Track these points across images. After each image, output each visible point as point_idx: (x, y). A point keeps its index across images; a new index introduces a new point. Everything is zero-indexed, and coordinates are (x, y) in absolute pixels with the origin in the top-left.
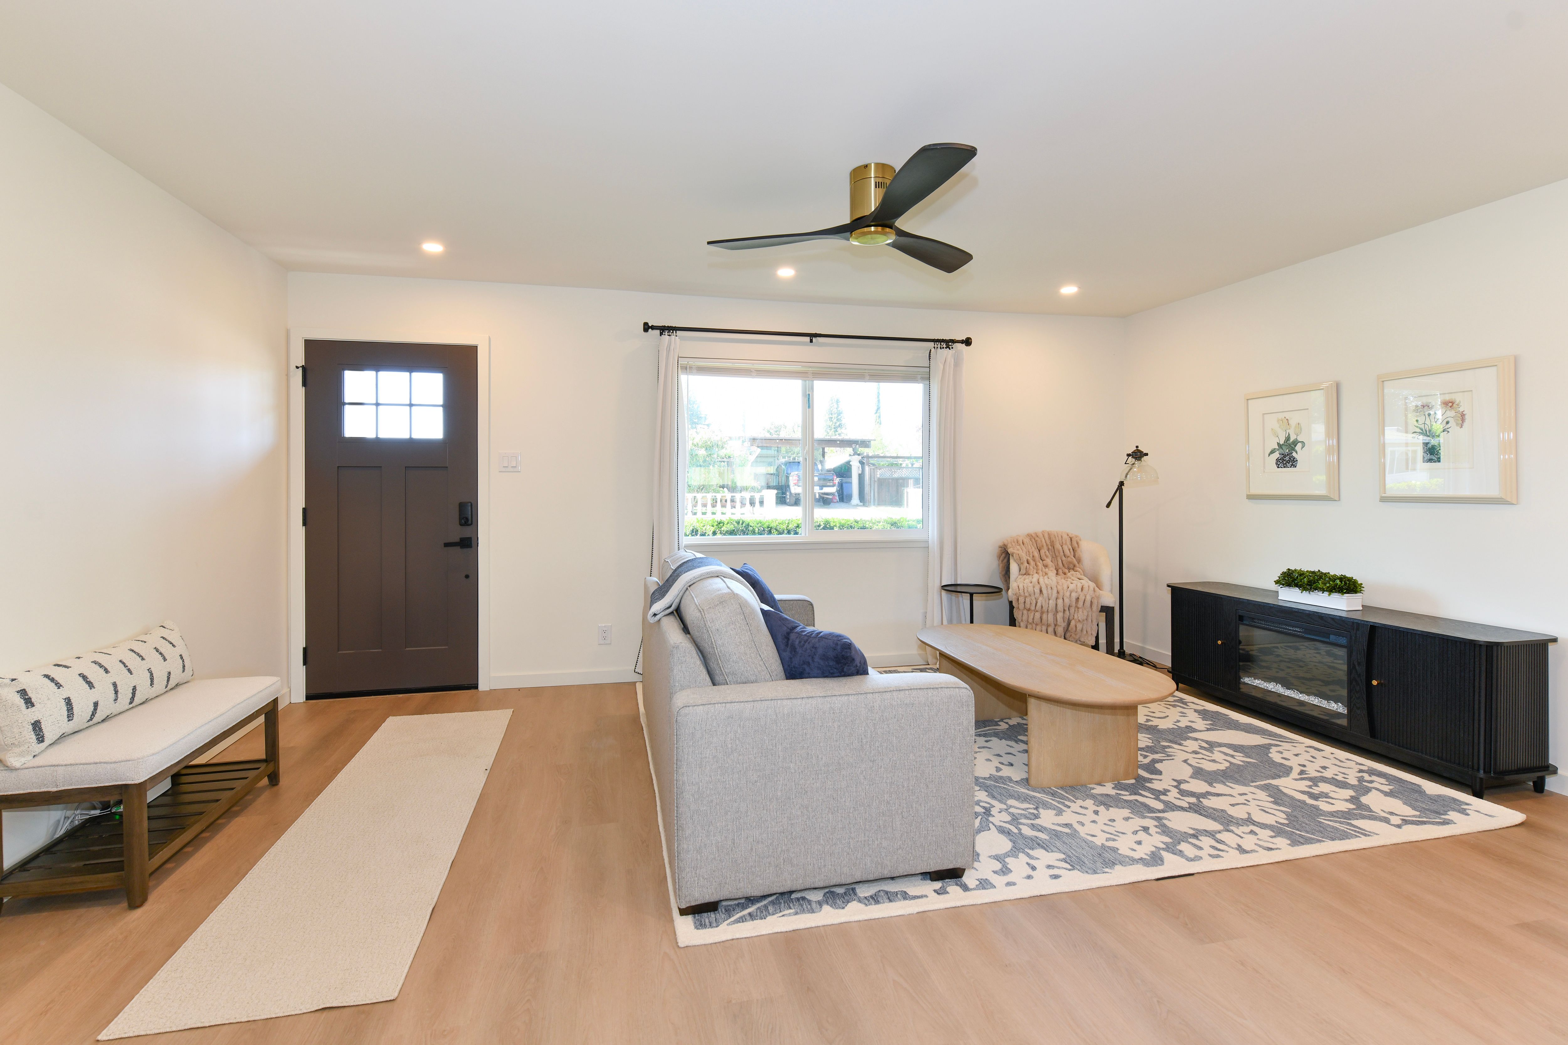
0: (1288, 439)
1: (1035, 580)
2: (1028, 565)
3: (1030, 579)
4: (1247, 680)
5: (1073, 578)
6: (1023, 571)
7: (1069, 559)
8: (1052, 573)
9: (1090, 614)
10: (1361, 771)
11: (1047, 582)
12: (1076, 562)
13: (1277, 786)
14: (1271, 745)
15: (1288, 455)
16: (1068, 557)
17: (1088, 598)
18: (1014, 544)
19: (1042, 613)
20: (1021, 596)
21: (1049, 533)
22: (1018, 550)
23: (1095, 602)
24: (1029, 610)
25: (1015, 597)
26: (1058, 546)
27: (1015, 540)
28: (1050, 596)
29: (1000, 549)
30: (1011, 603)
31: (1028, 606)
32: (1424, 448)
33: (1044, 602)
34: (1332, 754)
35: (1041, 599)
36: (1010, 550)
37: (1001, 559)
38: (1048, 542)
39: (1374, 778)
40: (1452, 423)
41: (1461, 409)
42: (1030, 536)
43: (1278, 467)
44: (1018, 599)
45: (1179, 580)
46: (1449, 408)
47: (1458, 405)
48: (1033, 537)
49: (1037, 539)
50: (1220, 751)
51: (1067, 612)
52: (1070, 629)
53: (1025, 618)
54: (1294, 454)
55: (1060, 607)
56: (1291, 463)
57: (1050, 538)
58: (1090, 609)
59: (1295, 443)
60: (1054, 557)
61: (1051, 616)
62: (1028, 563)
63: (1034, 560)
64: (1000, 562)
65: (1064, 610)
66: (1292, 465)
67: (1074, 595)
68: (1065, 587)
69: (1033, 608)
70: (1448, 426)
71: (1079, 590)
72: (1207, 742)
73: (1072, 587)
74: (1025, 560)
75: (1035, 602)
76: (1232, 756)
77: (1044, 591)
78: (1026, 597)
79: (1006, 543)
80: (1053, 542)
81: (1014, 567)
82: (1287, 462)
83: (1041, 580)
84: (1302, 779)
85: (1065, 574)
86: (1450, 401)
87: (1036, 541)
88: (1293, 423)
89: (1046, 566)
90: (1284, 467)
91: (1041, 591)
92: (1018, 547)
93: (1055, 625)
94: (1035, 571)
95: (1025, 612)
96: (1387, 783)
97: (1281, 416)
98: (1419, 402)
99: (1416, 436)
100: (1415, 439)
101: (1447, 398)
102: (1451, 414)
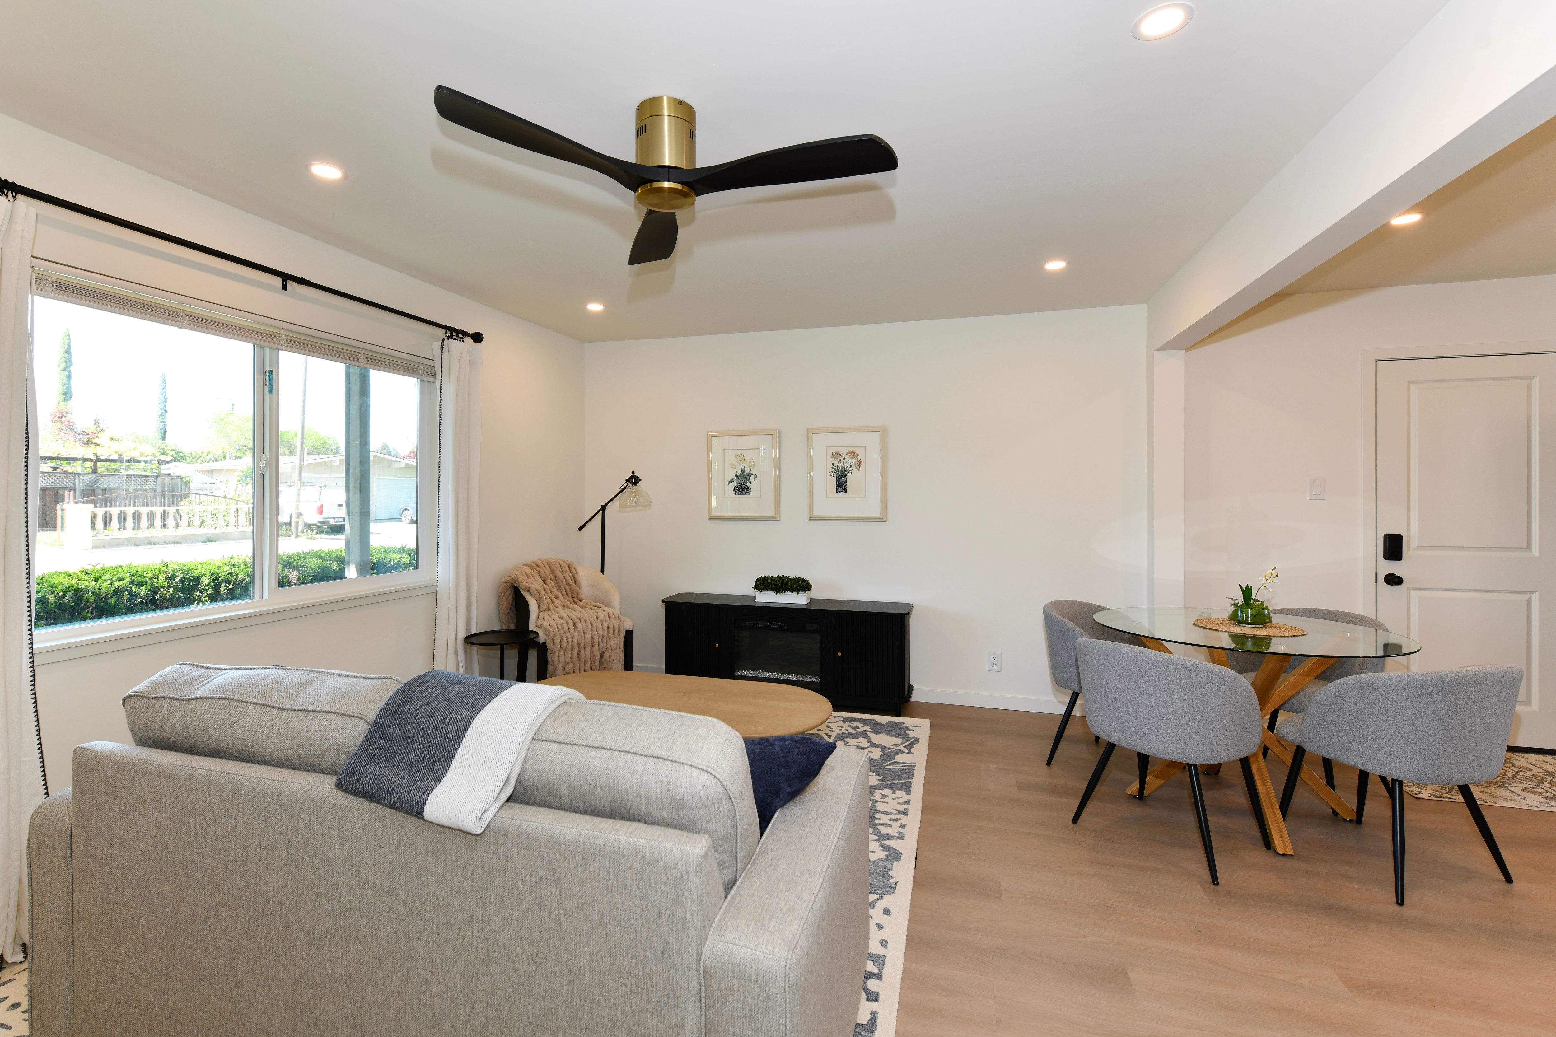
0: (743, 471)
1: (563, 615)
2: (546, 599)
9: (619, 641)
15: (744, 484)
16: (569, 585)
17: (617, 625)
18: (519, 576)
19: (579, 650)
21: (551, 561)
23: (622, 627)
24: (566, 649)
25: (549, 637)
26: (560, 575)
27: (524, 573)
28: (584, 630)
29: (504, 584)
30: (545, 647)
31: (564, 645)
32: (837, 483)
33: (579, 638)
38: (549, 571)
40: (854, 467)
41: (859, 458)
42: (529, 566)
43: (735, 494)
46: (853, 457)
47: (857, 455)
51: (601, 644)
53: (562, 658)
54: (748, 484)
55: (596, 640)
56: (746, 491)
57: (549, 567)
58: (618, 637)
59: (750, 475)
61: (587, 651)
64: (503, 600)
65: (599, 642)
67: (605, 624)
69: (570, 647)
70: (851, 469)
71: (607, 618)
73: (600, 616)
74: (543, 594)
75: (570, 639)
77: (579, 626)
78: (561, 635)
79: (514, 576)
80: (554, 570)
81: (533, 603)
82: (743, 490)
86: (853, 452)
88: (748, 459)
89: (557, 598)
90: (741, 494)
91: (575, 626)
94: (553, 605)
95: (562, 652)
97: (739, 452)
98: (834, 450)
99: (831, 473)
100: (831, 475)
101: (851, 449)
102: (853, 460)
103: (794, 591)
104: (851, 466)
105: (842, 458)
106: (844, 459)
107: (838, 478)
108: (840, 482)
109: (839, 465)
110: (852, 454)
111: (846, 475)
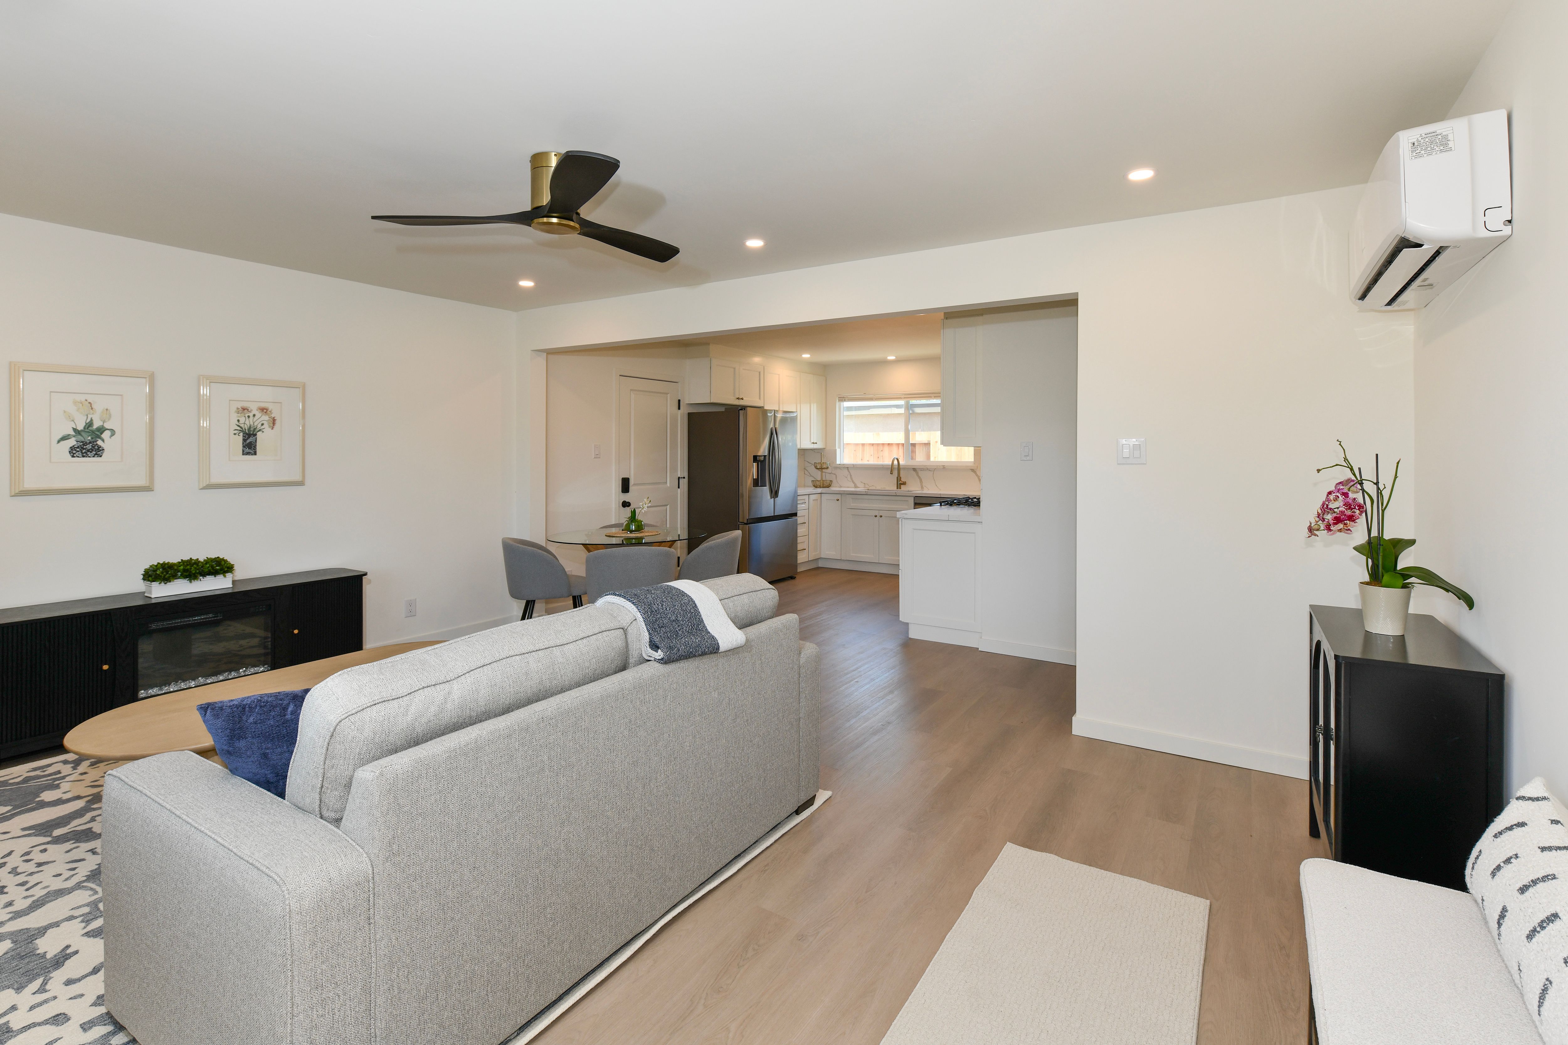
0: (90, 424)
15: (90, 443)
32: (243, 443)
40: (266, 426)
41: (273, 416)
43: (73, 457)
46: (265, 414)
47: (270, 412)
54: (100, 442)
56: (94, 452)
59: (102, 430)
66: (96, 454)
70: (263, 427)
82: (88, 451)
86: (265, 408)
88: (98, 408)
90: (83, 456)
97: (82, 398)
98: (240, 405)
99: (236, 432)
100: (235, 434)
101: (263, 405)
102: (266, 418)
103: (211, 575)
104: (262, 425)
105: (251, 415)
106: (254, 415)
107: (245, 437)
108: (248, 441)
109: (247, 422)
110: (264, 410)
111: (256, 435)
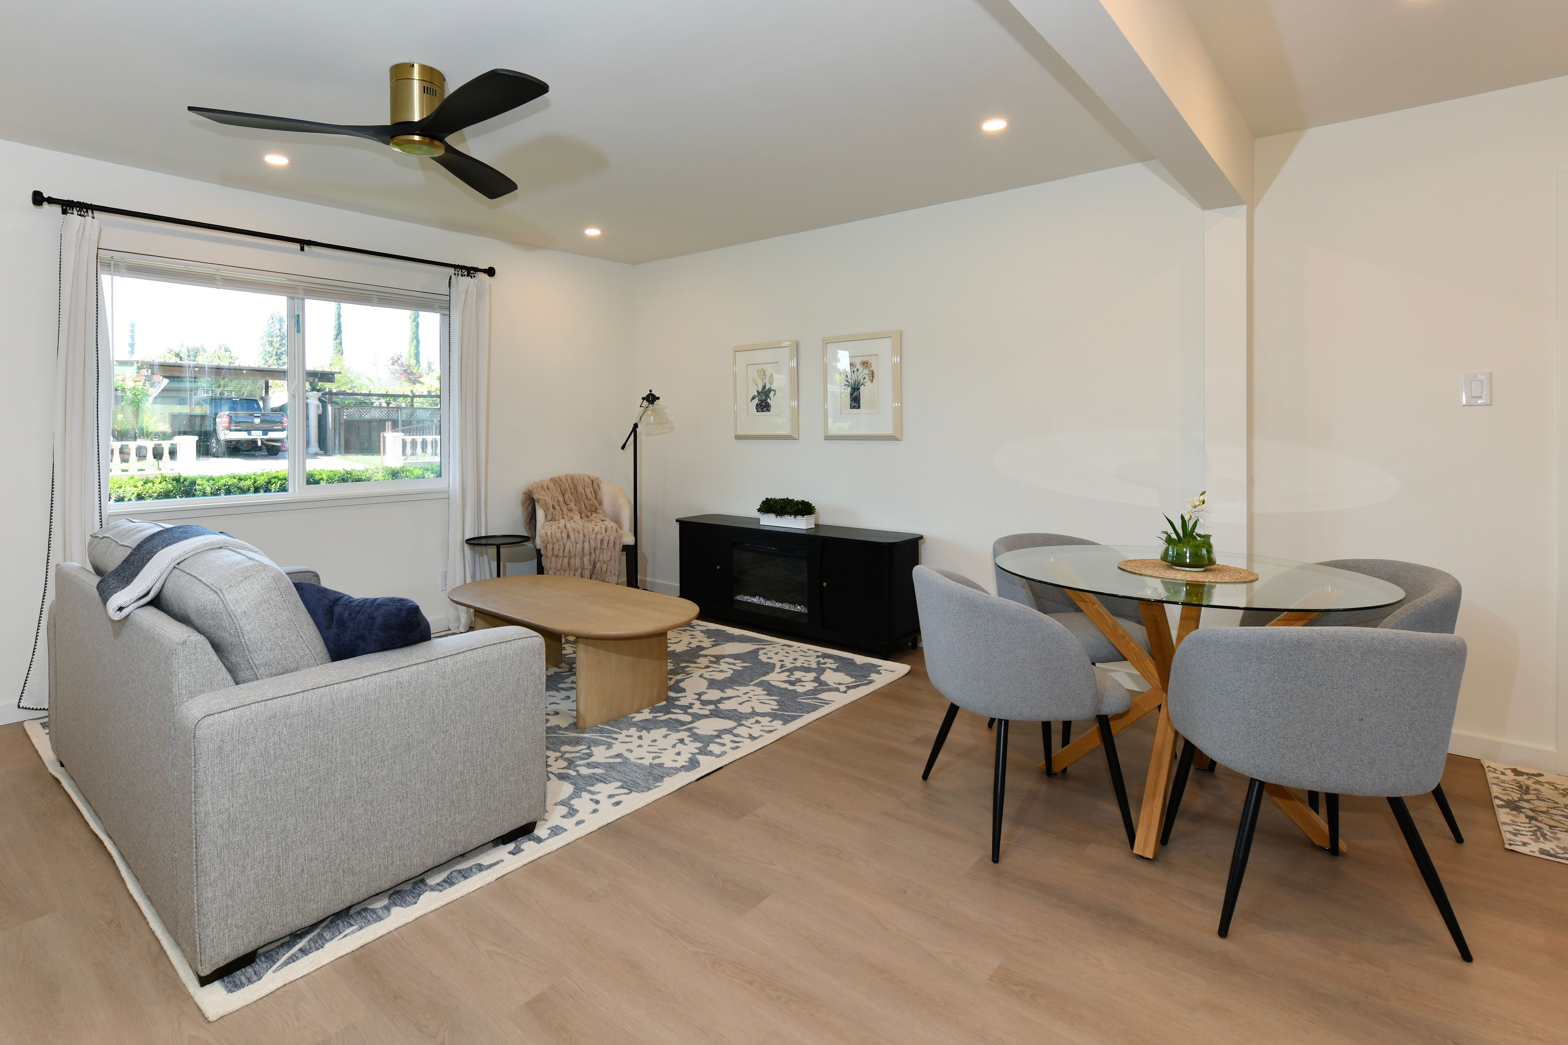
0: (764, 387)
1: (562, 525)
2: (553, 510)
3: (557, 524)
4: (738, 598)
5: (596, 520)
6: (549, 517)
7: (591, 502)
8: (577, 517)
9: (613, 554)
10: (818, 657)
11: (574, 526)
12: (598, 505)
13: (768, 681)
14: (759, 649)
15: (764, 401)
16: (590, 500)
17: (612, 539)
18: (539, 490)
19: (570, 558)
20: (548, 542)
21: (572, 476)
22: (544, 495)
23: (618, 541)
24: (557, 556)
25: (543, 544)
26: (581, 489)
27: (540, 486)
28: (577, 540)
29: (525, 495)
30: (538, 551)
31: (556, 553)
32: (851, 398)
33: (571, 547)
34: (799, 647)
35: (568, 543)
36: (535, 497)
37: (526, 506)
38: (571, 486)
39: (826, 660)
40: (867, 379)
41: (872, 368)
42: (553, 480)
43: (758, 412)
44: (546, 546)
45: (684, 515)
46: (866, 367)
47: (870, 365)
48: (556, 481)
49: (560, 483)
50: (725, 662)
51: (593, 555)
52: (595, 571)
53: (553, 565)
54: (769, 400)
55: (587, 551)
56: (766, 408)
57: (572, 482)
58: (613, 550)
59: (770, 391)
60: (577, 502)
61: (578, 560)
62: (554, 509)
63: (559, 505)
64: (525, 510)
65: (590, 553)
66: (768, 409)
67: (599, 537)
68: (591, 530)
69: (561, 554)
70: (864, 381)
71: (604, 531)
72: (714, 656)
73: (597, 529)
74: (551, 505)
75: (562, 547)
76: (734, 664)
77: (572, 536)
78: (554, 543)
79: (531, 488)
80: (576, 485)
81: (540, 514)
82: (764, 407)
83: (568, 525)
84: (783, 671)
85: (588, 517)
86: (866, 362)
87: (560, 486)
88: (767, 373)
89: (570, 510)
90: (762, 411)
91: (568, 536)
92: (543, 492)
93: (583, 569)
94: (561, 516)
95: (553, 559)
96: (834, 662)
97: (760, 367)
99: (846, 387)
100: (845, 389)
101: (865, 359)
102: (866, 371)
103: (793, 515)
104: (864, 378)
105: (855, 370)
106: (858, 370)
107: (852, 391)
108: (854, 396)
109: (853, 377)
111: (859, 388)
